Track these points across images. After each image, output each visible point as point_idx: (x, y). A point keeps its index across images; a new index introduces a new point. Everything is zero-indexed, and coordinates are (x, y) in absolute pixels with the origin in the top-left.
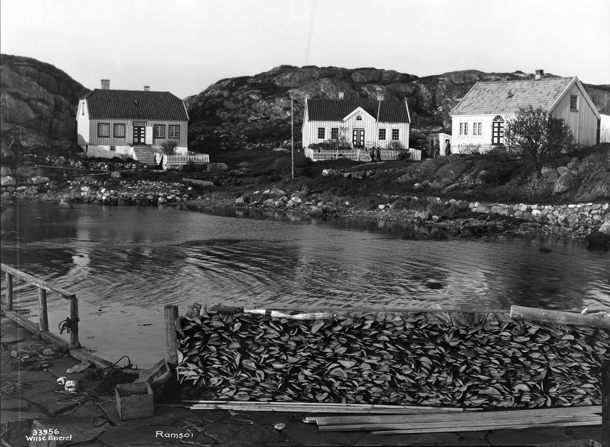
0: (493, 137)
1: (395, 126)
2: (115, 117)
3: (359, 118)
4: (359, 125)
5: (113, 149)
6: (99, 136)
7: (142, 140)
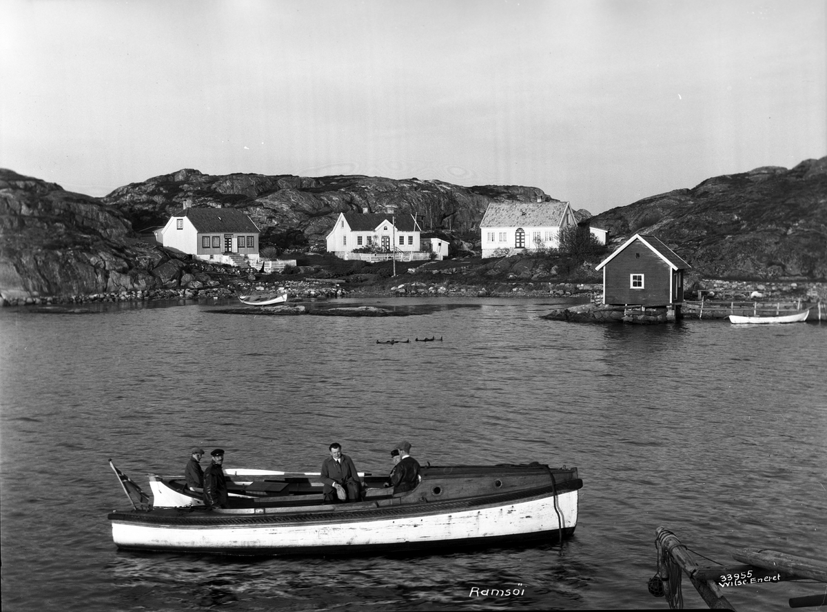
0: (516, 242)
1: (410, 234)
2: (213, 231)
3: (386, 229)
4: (386, 233)
5: (212, 257)
6: (203, 247)
7: (230, 250)
